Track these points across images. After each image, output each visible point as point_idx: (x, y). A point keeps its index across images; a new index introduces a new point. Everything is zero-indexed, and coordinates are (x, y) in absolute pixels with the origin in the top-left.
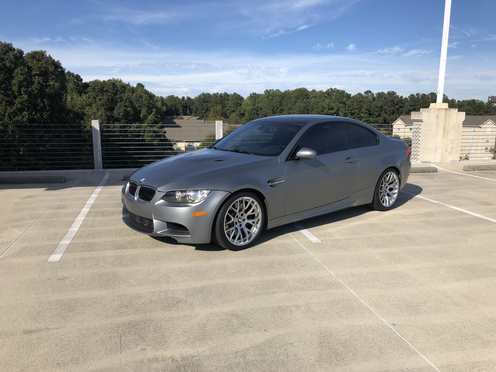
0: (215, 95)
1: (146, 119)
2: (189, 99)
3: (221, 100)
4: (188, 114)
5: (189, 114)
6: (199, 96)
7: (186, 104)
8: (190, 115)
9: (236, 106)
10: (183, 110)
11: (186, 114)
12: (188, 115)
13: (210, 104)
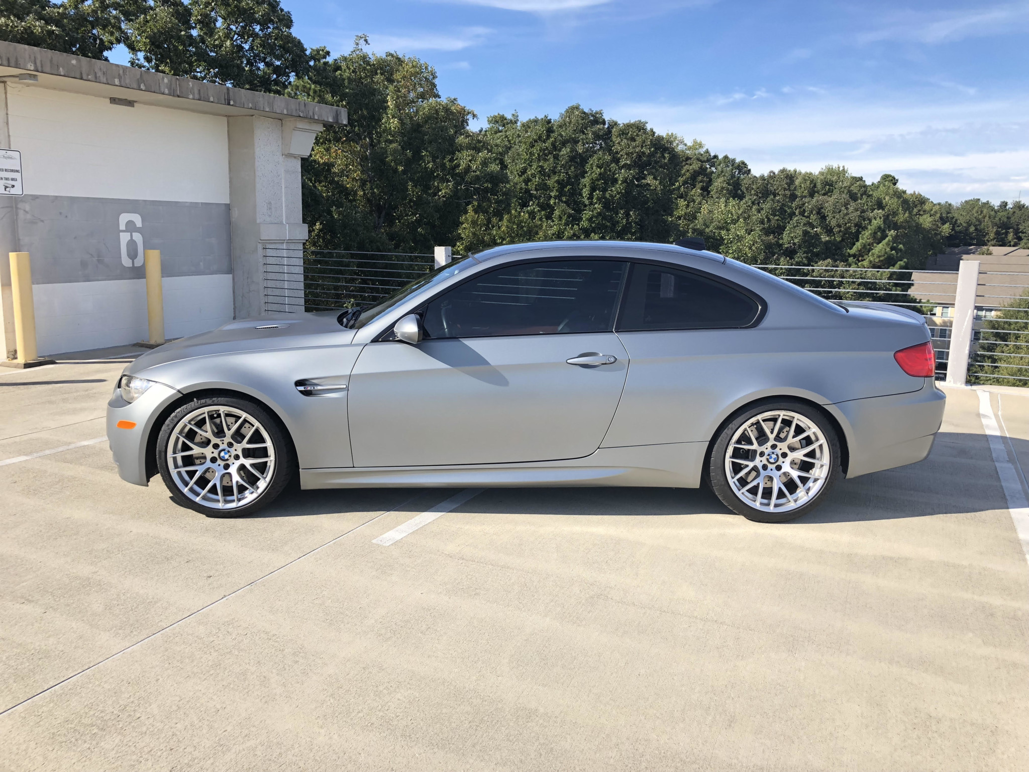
1: (869, 251)
2: (1019, 207)
4: (1010, 242)
5: (1012, 243)
8: (1014, 246)
10: (997, 233)
12: (1010, 246)
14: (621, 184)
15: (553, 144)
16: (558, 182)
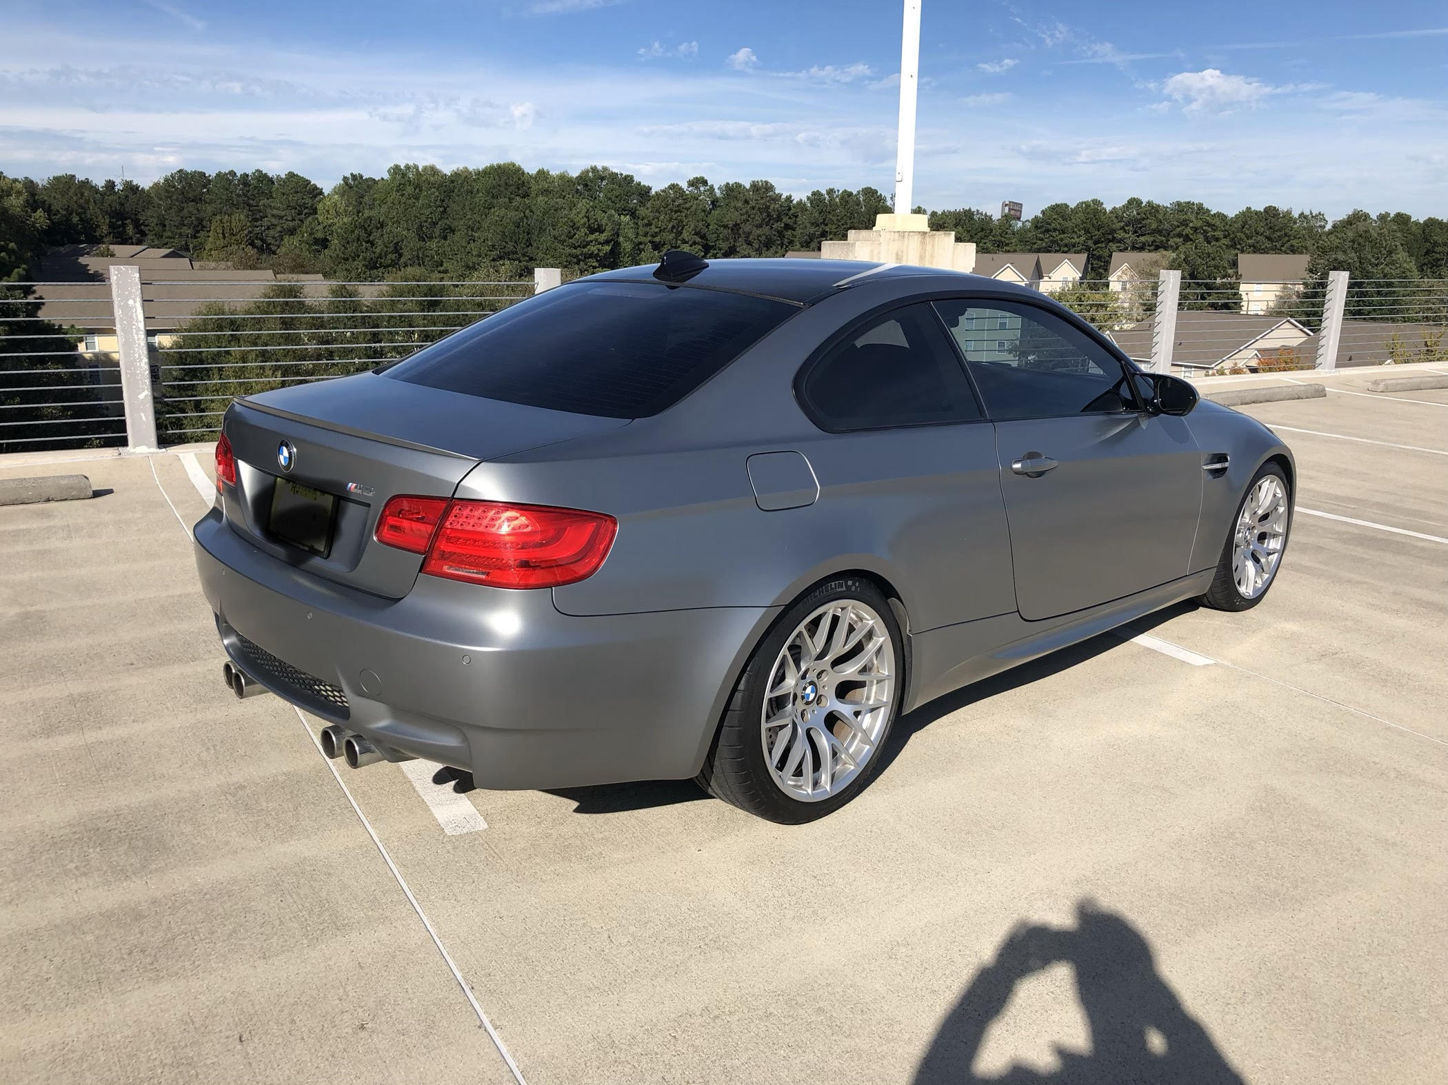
0: (226, 179)
2: (131, 188)
3: (246, 196)
4: (131, 238)
6: (166, 180)
7: (122, 204)
8: (137, 244)
9: (299, 214)
12: (132, 244)
13: (209, 209)
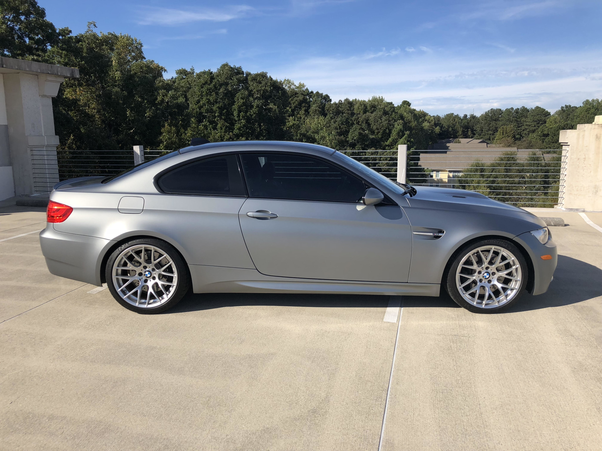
0: (509, 111)
1: (396, 143)
2: (473, 117)
3: (516, 117)
4: (469, 136)
5: (470, 137)
6: (486, 113)
7: (468, 123)
9: (538, 124)
10: (463, 131)
11: (466, 136)
12: (469, 138)
13: (501, 123)
14: (256, 108)
15: (215, 86)
16: (218, 107)
